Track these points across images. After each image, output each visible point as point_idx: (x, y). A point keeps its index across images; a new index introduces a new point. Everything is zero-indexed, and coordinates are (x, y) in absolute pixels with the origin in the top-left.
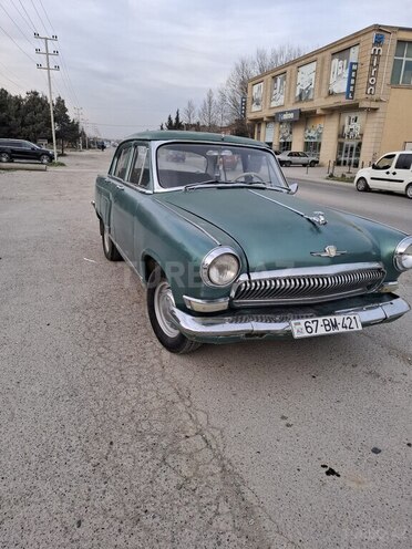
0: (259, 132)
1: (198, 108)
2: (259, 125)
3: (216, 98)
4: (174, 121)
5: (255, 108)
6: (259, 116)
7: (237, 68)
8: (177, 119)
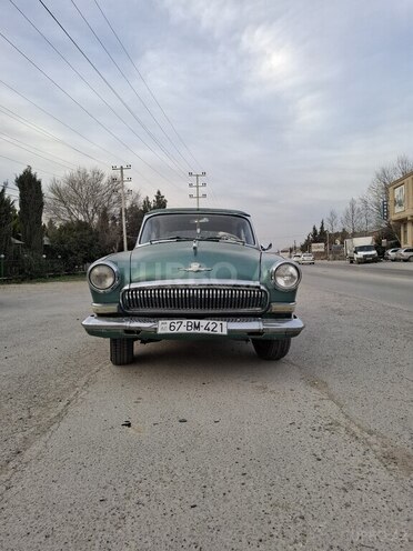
0: (405, 232)
1: (341, 215)
2: (405, 225)
3: (359, 206)
4: (319, 230)
5: (398, 209)
6: (402, 216)
7: (378, 176)
8: (322, 228)
